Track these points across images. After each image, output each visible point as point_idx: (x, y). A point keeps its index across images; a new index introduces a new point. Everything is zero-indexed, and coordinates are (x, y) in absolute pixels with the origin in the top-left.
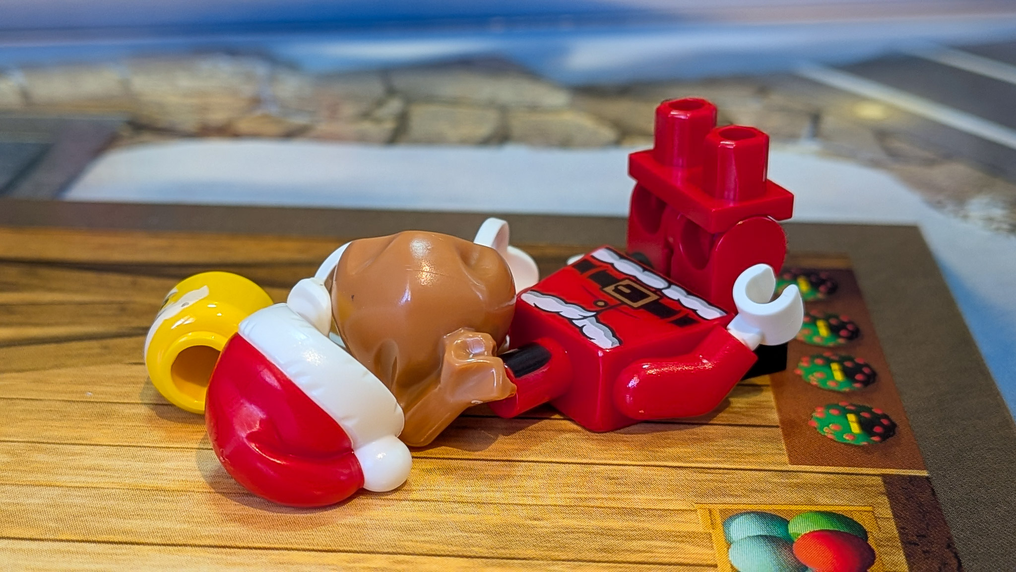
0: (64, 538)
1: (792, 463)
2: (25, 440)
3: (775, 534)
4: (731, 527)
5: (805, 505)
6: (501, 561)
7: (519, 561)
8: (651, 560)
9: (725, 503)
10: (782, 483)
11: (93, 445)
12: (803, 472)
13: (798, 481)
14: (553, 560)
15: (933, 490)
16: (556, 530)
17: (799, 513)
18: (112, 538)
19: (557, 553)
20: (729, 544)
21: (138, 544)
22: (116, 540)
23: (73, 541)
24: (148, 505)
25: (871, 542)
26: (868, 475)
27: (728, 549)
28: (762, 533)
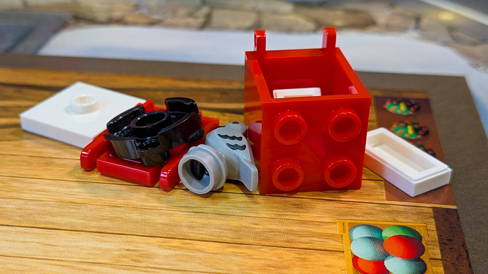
0: (23, 225)
1: (388, 200)
2: (9, 175)
3: (375, 236)
4: (353, 232)
5: (392, 222)
6: (236, 245)
7: (245, 245)
8: (311, 248)
9: (351, 220)
10: (381, 210)
11: (41, 179)
12: (392, 205)
13: (390, 209)
14: (262, 246)
15: (458, 216)
16: (265, 230)
17: (389, 226)
18: (47, 226)
19: (264, 242)
20: (351, 241)
21: (59, 229)
22: (49, 227)
23: (28, 227)
24: (66, 210)
25: (423, 242)
26: (425, 207)
27: (351, 243)
28: (368, 236)
